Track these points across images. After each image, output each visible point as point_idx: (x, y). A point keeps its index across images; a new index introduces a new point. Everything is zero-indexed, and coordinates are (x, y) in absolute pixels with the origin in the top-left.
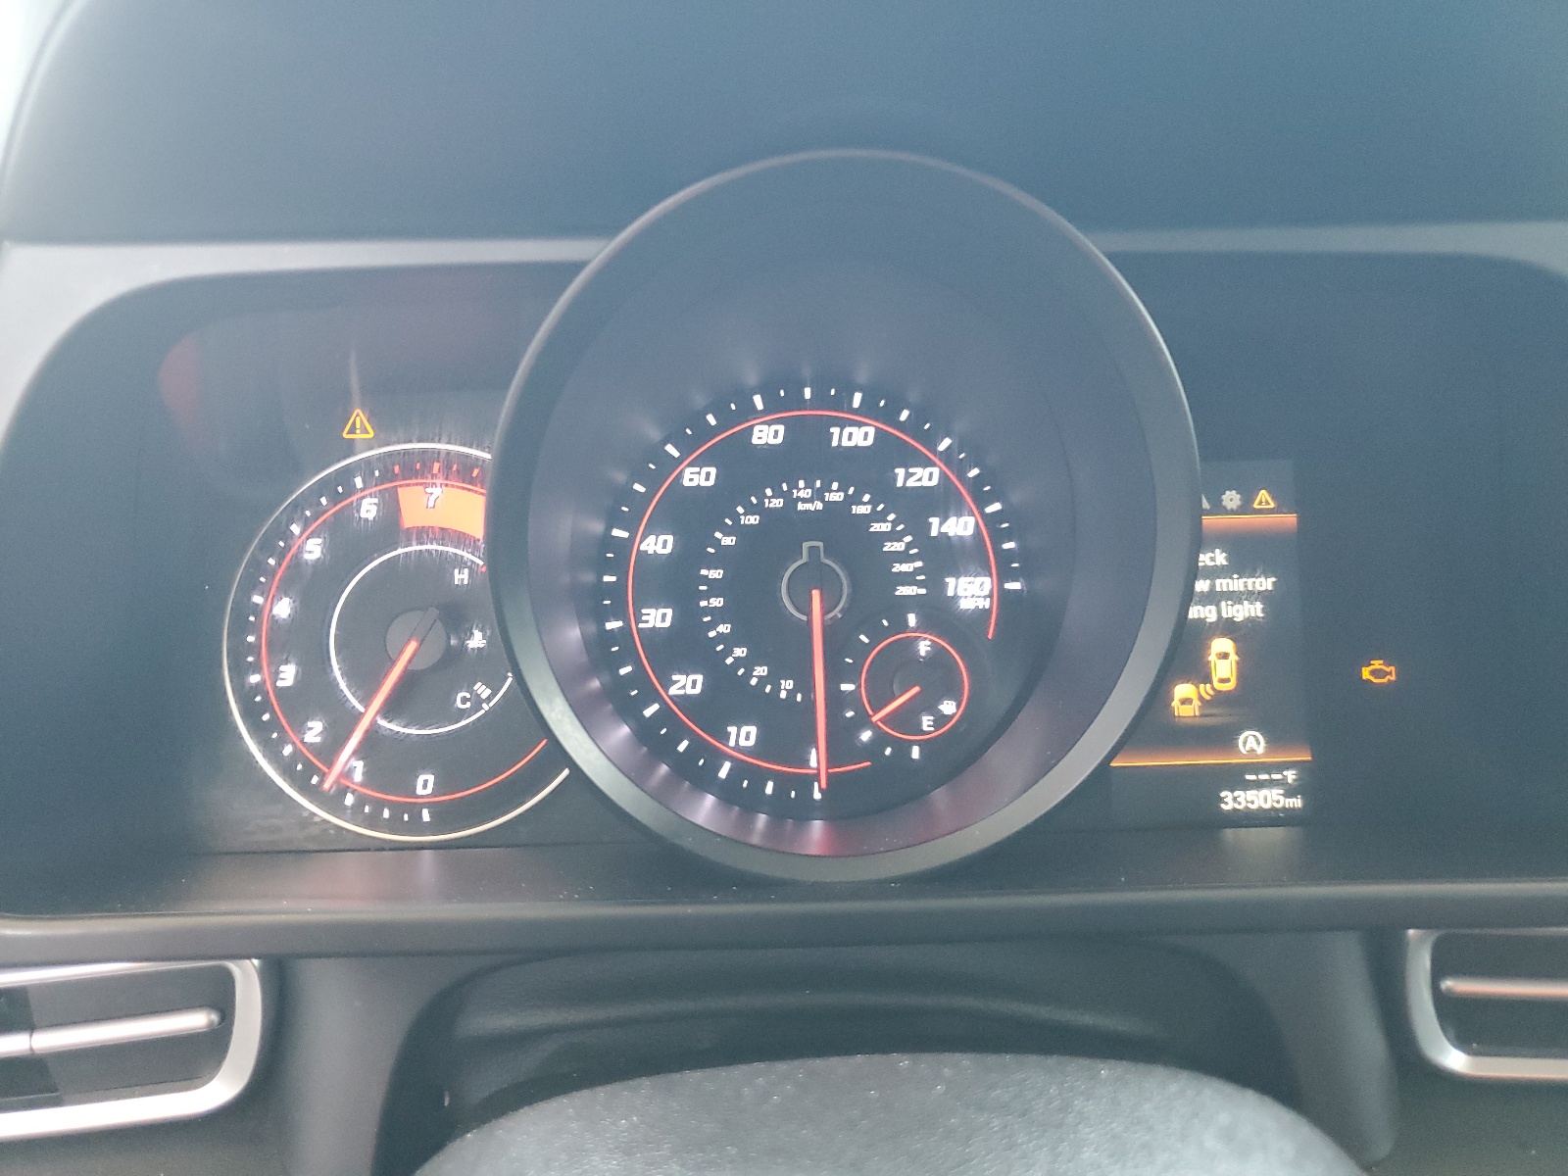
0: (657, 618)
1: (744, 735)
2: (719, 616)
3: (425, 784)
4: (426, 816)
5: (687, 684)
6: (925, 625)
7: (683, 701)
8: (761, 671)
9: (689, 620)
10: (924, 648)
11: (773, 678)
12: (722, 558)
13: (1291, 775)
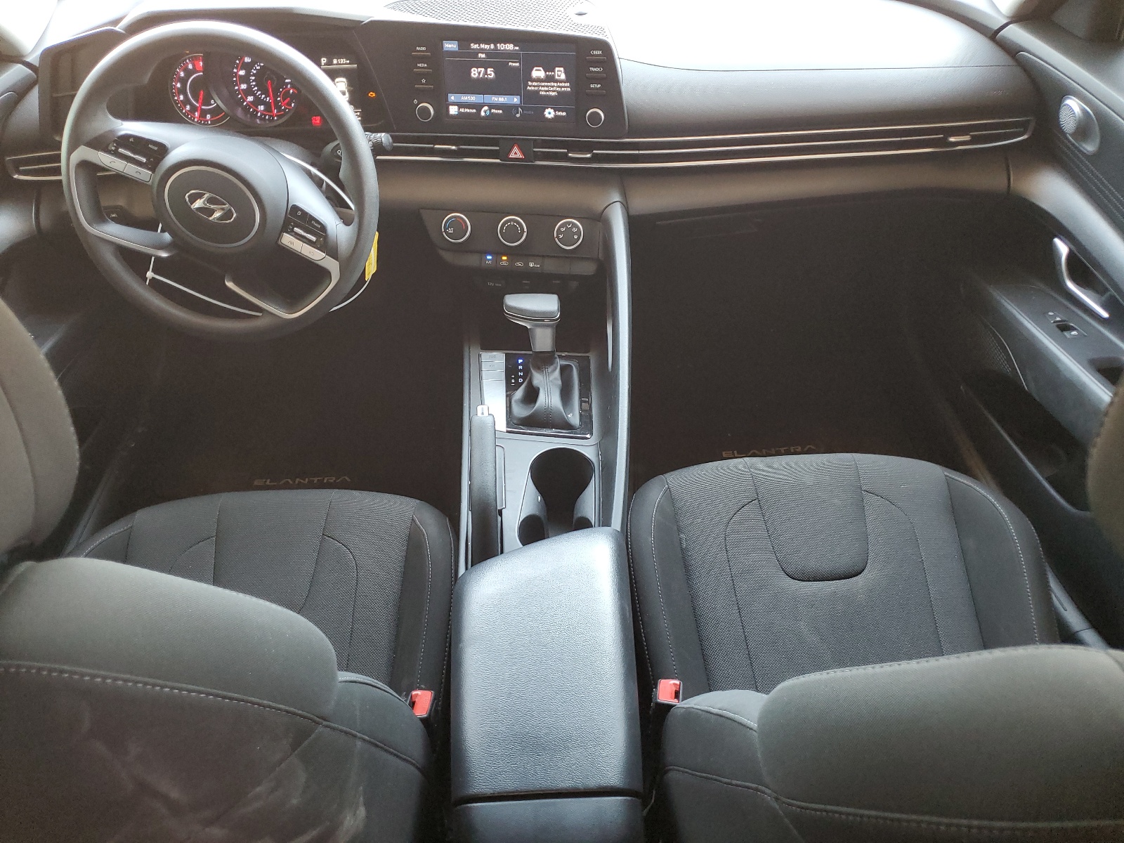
0: (244, 86)
1: (261, 108)
2: (255, 86)
3: (208, 117)
4: (209, 122)
5: (250, 99)
6: (292, 87)
7: (249, 102)
8: (263, 96)
9: (249, 88)
10: (291, 91)
11: (261, 94)
12: (254, 75)
13: (358, 114)
